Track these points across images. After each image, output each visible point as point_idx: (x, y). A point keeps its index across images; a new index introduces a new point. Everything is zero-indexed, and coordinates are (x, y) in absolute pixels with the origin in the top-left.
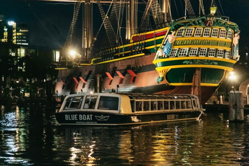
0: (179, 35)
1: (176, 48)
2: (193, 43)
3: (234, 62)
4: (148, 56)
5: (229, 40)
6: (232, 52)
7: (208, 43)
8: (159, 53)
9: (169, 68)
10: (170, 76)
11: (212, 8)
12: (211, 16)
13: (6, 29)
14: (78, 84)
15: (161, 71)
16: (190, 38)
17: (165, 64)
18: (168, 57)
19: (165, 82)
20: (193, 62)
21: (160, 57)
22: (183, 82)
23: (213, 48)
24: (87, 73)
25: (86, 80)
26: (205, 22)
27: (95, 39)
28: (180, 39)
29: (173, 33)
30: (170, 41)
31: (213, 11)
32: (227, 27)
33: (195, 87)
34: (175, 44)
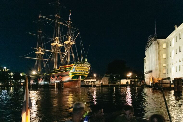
0: (77, 66)
1: (76, 70)
2: (80, 69)
3: (88, 74)
4: (66, 72)
5: (88, 68)
6: (88, 71)
7: (84, 69)
8: (71, 71)
9: (74, 75)
10: (73, 77)
11: (86, 59)
12: (85, 61)
13: (3, 69)
14: (39, 81)
15: (71, 76)
16: (80, 67)
17: (73, 74)
18: (74, 72)
19: (72, 79)
20: (80, 74)
21: (72, 72)
22: (76, 79)
23: (84, 70)
24: (43, 77)
25: (43, 79)
26: (84, 63)
27: (42, 69)
28: (77, 67)
29: (76, 65)
30: (75, 68)
31: (86, 60)
32: (88, 65)
33: (79, 80)
34: (76, 69)
